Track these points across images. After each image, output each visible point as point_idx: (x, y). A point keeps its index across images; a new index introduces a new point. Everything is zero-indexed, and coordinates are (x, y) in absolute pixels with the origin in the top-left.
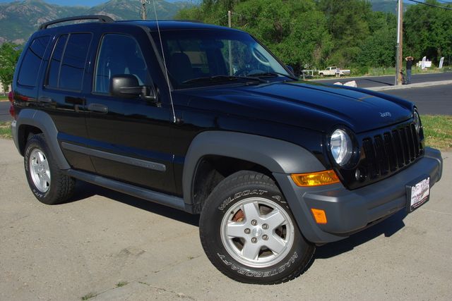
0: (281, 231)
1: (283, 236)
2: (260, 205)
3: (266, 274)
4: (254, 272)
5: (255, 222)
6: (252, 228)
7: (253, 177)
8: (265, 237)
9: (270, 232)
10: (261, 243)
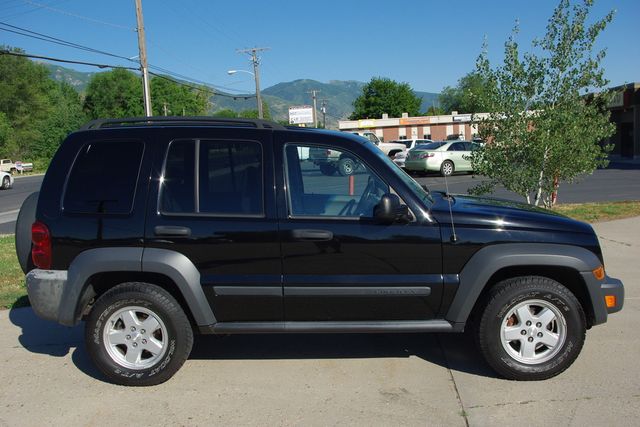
0: (553, 327)
1: (555, 331)
2: (531, 307)
3: (548, 368)
4: (536, 369)
5: (529, 323)
6: (527, 328)
7: (524, 282)
8: (540, 335)
9: (543, 329)
10: (537, 340)
